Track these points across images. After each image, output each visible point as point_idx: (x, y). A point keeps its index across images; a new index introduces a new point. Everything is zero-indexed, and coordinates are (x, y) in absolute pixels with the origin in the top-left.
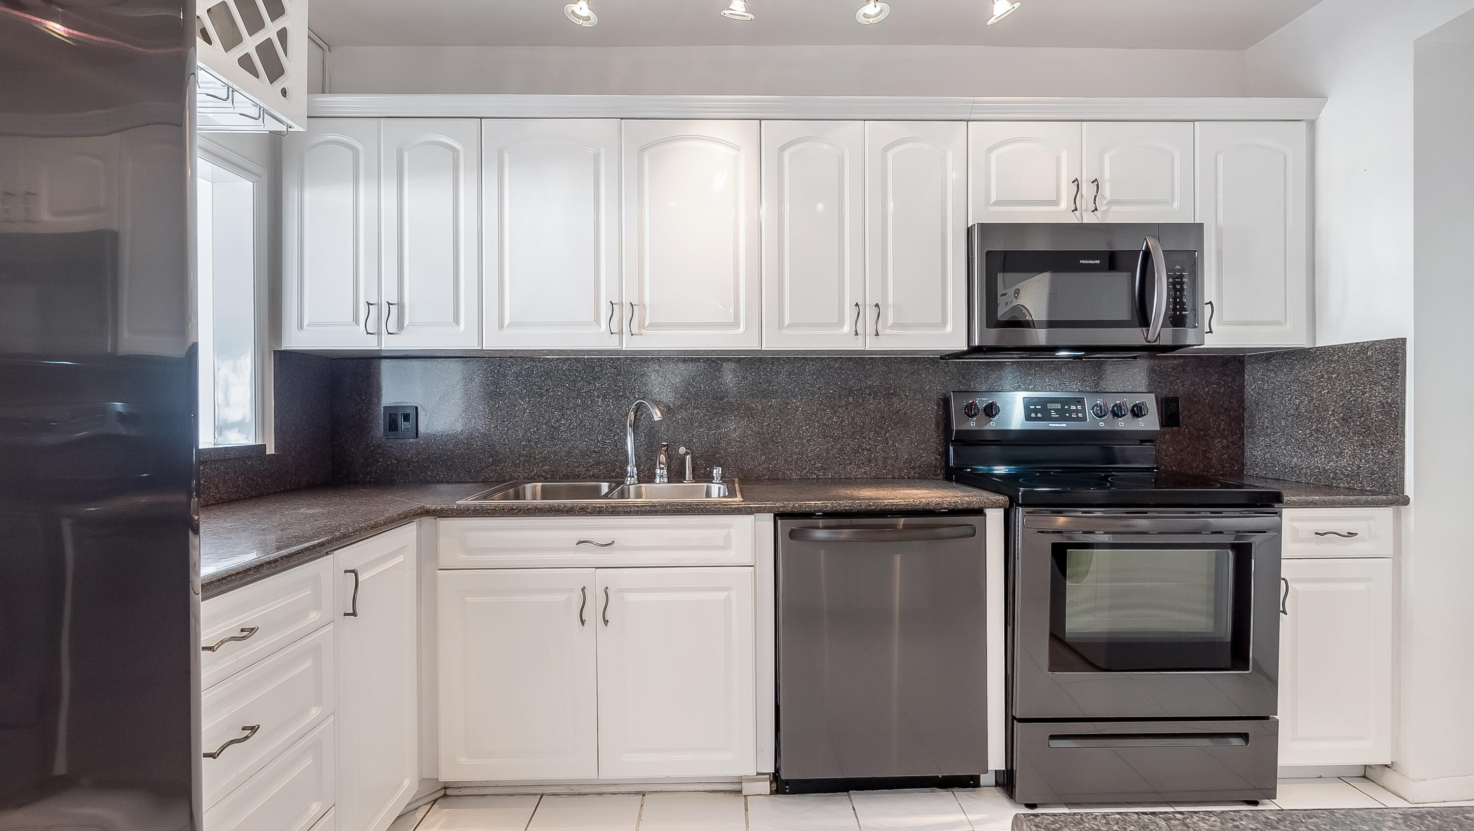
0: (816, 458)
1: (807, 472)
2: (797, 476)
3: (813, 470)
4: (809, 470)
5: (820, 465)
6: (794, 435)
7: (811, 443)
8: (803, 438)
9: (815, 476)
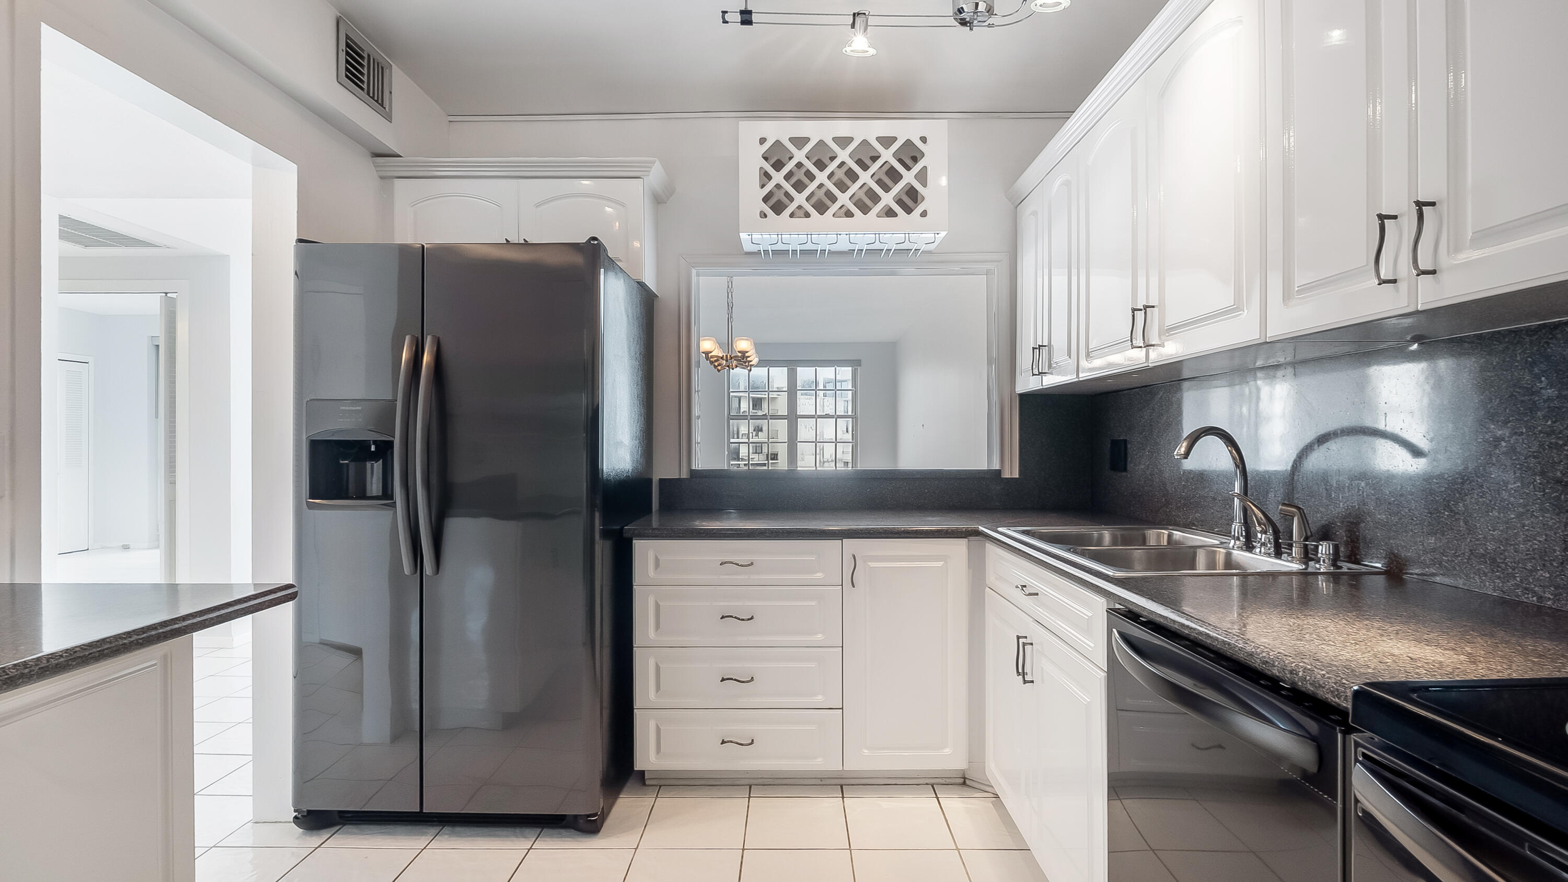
0: (1536, 556)
1: (1517, 586)
2: (1494, 590)
3: (1529, 583)
4: (1521, 581)
5: (1548, 575)
6: (1491, 501)
7: (1527, 523)
8: (1510, 509)
9: (1535, 599)
